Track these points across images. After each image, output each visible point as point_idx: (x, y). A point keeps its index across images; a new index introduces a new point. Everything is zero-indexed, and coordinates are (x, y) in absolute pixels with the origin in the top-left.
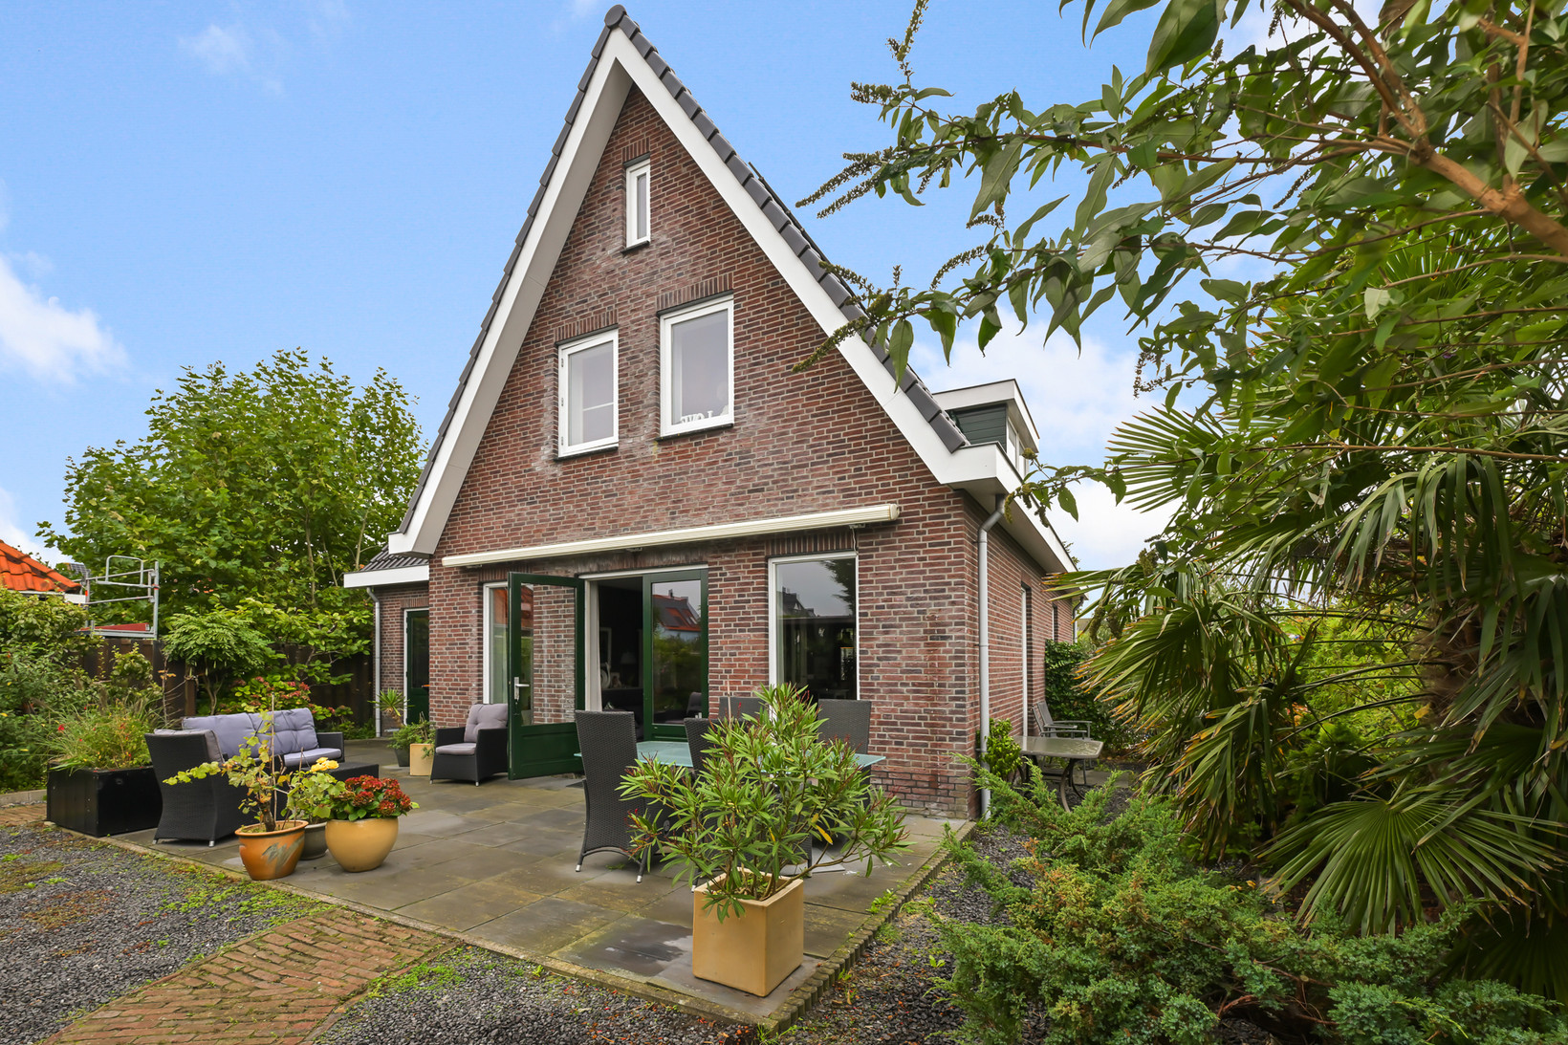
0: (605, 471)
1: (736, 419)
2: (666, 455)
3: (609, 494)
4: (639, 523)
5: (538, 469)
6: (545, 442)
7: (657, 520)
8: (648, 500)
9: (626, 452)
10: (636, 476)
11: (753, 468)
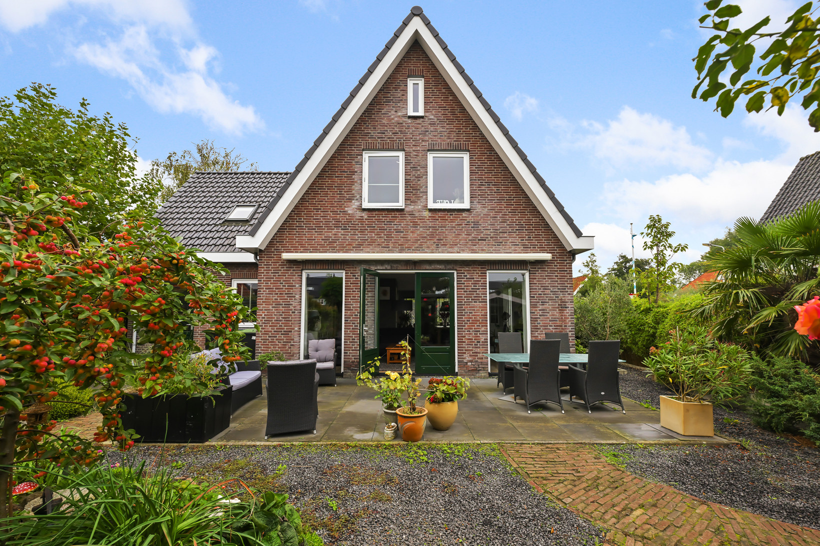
0: (396, 219)
1: (471, 207)
2: (433, 217)
3: (398, 231)
4: (417, 247)
5: (349, 212)
6: (355, 198)
7: (428, 247)
8: (423, 237)
9: (409, 212)
10: (415, 225)
11: (480, 230)
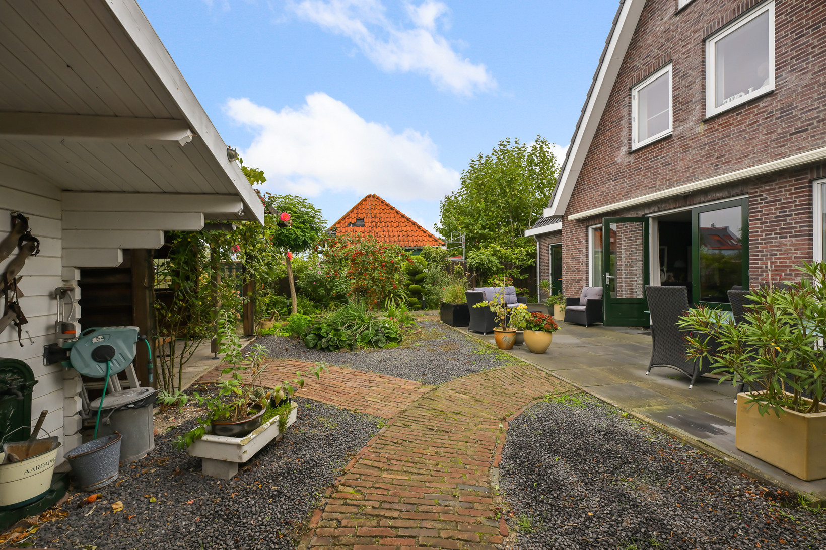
0: (663, 151)
1: (776, 86)
2: (711, 128)
4: (688, 177)
5: (619, 161)
6: (623, 145)
7: (703, 172)
8: (695, 162)
9: (678, 135)
10: (686, 148)
